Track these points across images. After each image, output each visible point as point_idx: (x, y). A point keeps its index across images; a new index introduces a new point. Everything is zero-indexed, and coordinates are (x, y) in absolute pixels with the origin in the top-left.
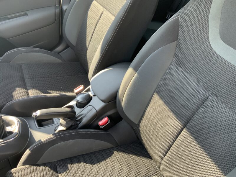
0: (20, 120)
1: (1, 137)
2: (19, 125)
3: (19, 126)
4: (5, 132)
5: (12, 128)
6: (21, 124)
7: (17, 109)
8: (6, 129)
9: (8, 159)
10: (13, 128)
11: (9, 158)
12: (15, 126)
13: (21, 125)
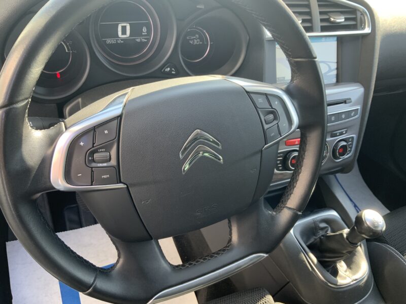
0: (367, 281)
1: (321, 259)
2: (355, 282)
3: (352, 283)
4: (335, 262)
5: (346, 271)
6: (359, 286)
7: (388, 270)
8: (340, 262)
9: (289, 282)
10: (345, 273)
11: (291, 283)
12: (350, 275)
13: (357, 286)
